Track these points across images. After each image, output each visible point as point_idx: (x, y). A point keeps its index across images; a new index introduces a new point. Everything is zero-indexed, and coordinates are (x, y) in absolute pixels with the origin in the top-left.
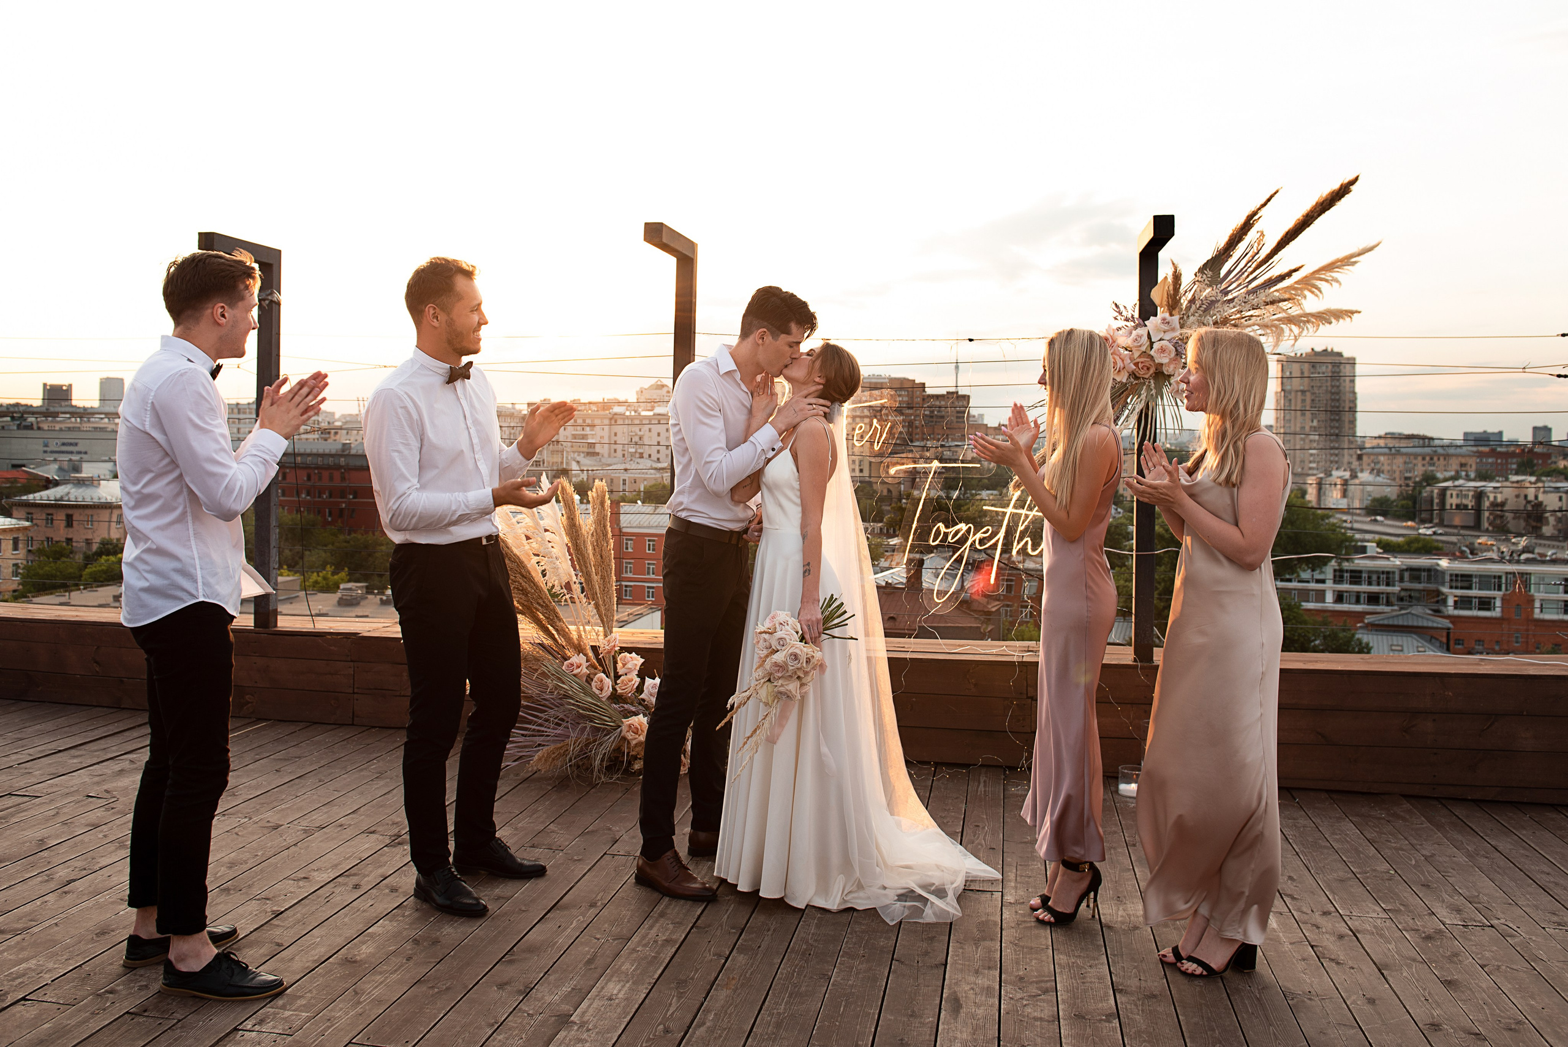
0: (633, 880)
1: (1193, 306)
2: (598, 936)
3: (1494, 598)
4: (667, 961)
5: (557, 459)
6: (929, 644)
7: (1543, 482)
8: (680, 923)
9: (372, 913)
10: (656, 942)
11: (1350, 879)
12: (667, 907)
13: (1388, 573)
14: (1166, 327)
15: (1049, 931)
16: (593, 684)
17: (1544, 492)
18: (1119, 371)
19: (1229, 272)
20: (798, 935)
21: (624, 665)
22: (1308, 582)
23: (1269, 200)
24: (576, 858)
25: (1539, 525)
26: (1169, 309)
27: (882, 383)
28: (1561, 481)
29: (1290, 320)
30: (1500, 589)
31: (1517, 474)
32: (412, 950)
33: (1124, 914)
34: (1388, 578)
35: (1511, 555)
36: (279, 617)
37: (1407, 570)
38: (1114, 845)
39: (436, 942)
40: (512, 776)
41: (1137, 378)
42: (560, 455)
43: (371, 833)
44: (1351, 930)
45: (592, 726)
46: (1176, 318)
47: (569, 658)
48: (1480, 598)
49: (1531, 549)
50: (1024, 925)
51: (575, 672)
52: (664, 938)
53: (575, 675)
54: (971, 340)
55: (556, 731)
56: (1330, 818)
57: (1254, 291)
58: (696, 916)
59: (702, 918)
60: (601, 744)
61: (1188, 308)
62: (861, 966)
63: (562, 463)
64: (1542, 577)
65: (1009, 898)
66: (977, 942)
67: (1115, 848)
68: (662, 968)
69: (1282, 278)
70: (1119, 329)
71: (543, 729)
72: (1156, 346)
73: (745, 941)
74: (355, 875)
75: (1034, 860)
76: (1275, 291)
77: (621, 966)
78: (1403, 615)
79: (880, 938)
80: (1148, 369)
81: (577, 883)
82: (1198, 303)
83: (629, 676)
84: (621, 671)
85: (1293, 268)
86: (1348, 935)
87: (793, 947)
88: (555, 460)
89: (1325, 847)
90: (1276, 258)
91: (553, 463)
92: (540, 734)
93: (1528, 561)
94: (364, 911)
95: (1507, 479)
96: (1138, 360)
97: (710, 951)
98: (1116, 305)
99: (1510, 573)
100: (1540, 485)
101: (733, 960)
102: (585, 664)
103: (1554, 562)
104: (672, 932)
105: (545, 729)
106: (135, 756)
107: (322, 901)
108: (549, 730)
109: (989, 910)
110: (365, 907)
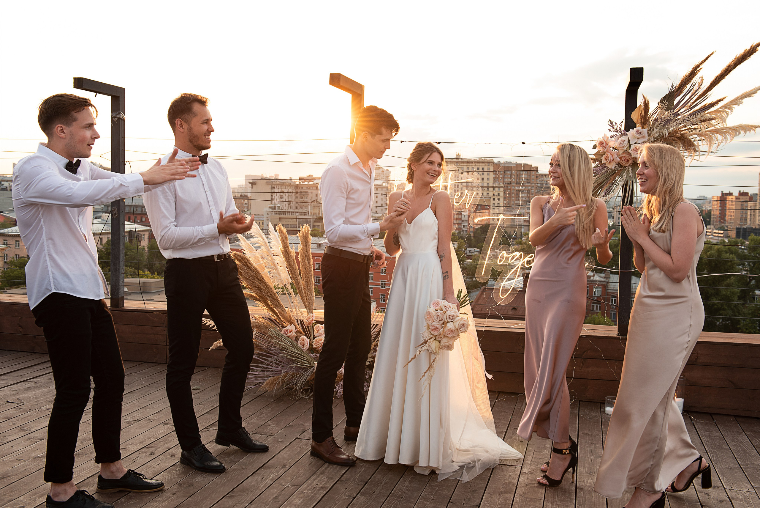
0: (309, 453)
1: (657, 123)
2: (283, 484)
4: (319, 499)
5: (316, 211)
6: (497, 322)
8: (331, 478)
9: (159, 468)
10: (315, 488)
11: (736, 468)
12: (326, 469)
14: (639, 136)
15: (544, 490)
16: (299, 342)
18: (610, 162)
19: (679, 102)
20: (398, 486)
21: (318, 331)
23: (707, 58)
24: (279, 440)
26: (642, 125)
29: (716, 131)
32: (177, 489)
33: (592, 482)
36: (125, 301)
38: (595, 442)
39: (191, 485)
40: (252, 393)
41: (621, 166)
42: (318, 209)
43: (166, 424)
44: (729, 498)
45: (296, 366)
46: (646, 130)
47: (286, 327)
50: (530, 486)
51: (289, 335)
52: (321, 486)
53: (288, 337)
54: (523, 143)
55: (277, 369)
56: (733, 432)
57: (694, 114)
58: (342, 474)
59: (345, 475)
60: (301, 376)
61: (653, 124)
62: (430, 505)
63: (319, 213)
65: (525, 470)
66: (500, 494)
67: (595, 444)
68: (316, 502)
69: (712, 105)
70: (612, 137)
71: (269, 367)
72: (632, 147)
73: (366, 489)
74: (152, 447)
75: (545, 449)
76: (708, 114)
77: (293, 501)
79: (445, 489)
80: (628, 161)
81: (277, 454)
82: (659, 121)
83: (320, 338)
84: (316, 335)
85: (719, 99)
86: (726, 501)
87: (394, 493)
88: (315, 212)
89: (726, 449)
90: (709, 93)
91: (314, 213)
92: (268, 370)
94: (154, 467)
96: (622, 155)
97: (345, 494)
98: (610, 122)
101: (358, 499)
102: (294, 330)
104: (326, 483)
105: (271, 367)
106: (38, 380)
107: (131, 461)
108: (273, 368)
109: (512, 476)
110: (155, 465)
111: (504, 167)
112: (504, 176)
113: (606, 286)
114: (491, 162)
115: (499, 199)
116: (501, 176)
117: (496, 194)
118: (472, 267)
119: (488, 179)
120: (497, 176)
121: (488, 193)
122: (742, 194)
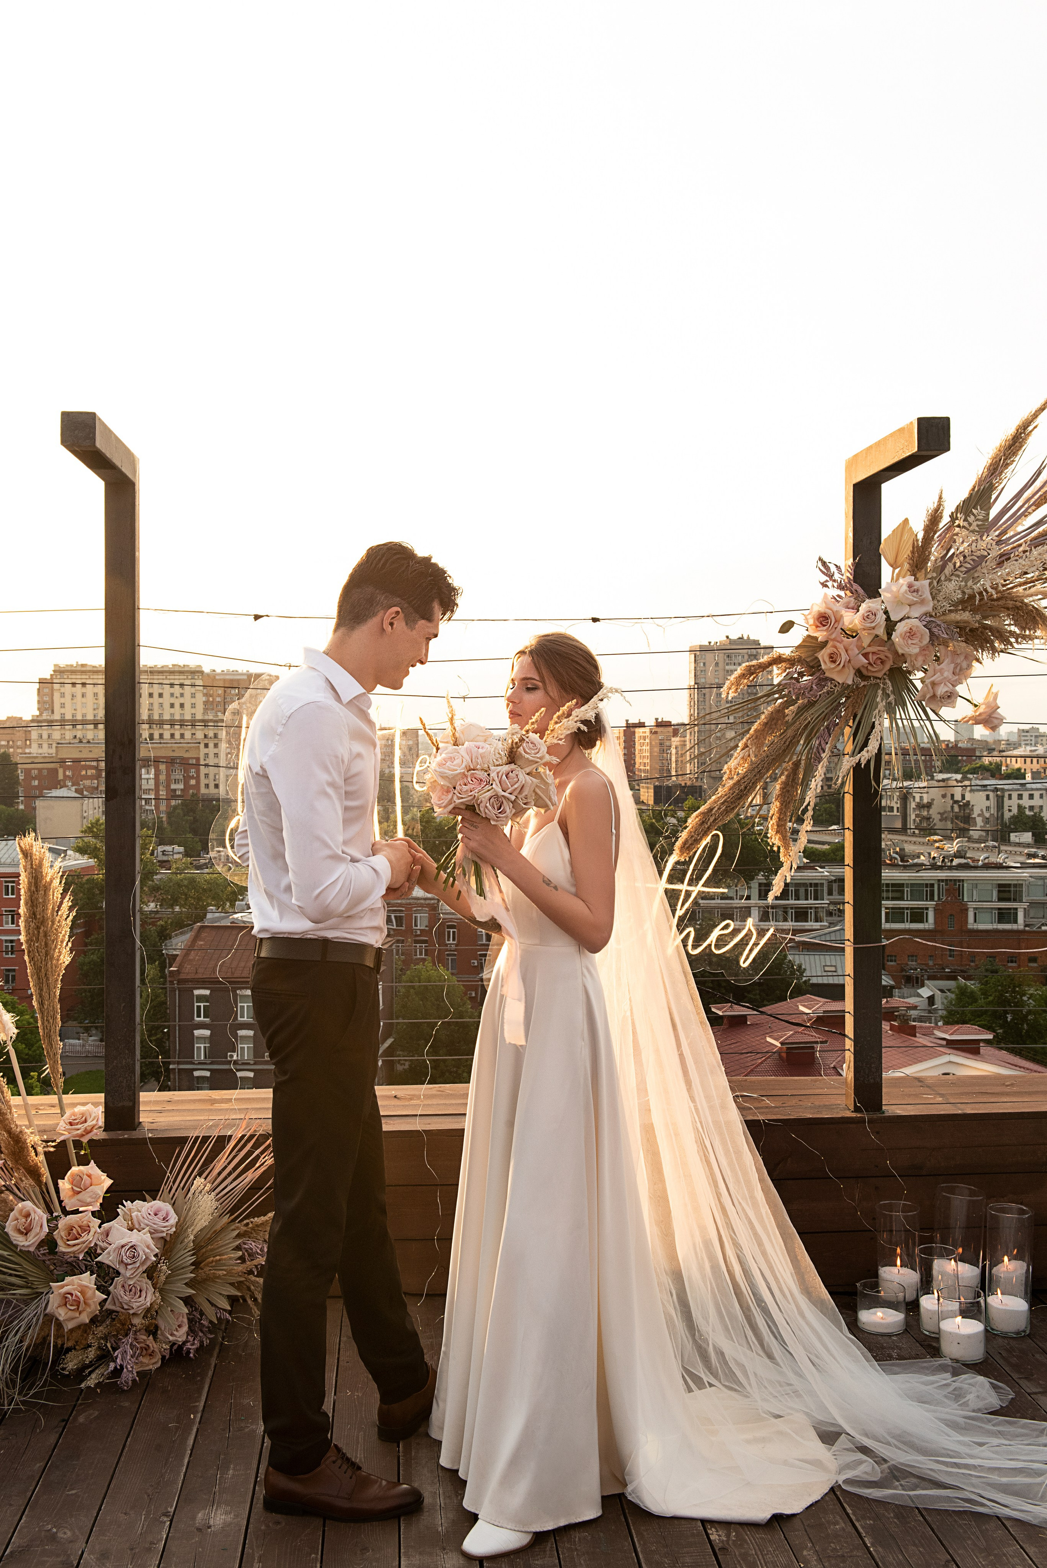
1: (949, 565)
3: (927, 909)
7: (970, 780)
13: (816, 885)
14: (911, 597)
17: (971, 791)
18: (843, 668)
19: (1002, 512)
22: (731, 898)
25: (966, 826)
26: (911, 571)
27: (238, 680)
28: (987, 779)
30: (932, 899)
31: (941, 772)
34: (816, 891)
35: (943, 861)
37: (835, 881)
41: (866, 678)
46: (925, 585)
48: (912, 908)
49: (963, 854)
54: (595, 620)
61: (944, 569)
64: (975, 884)
72: (900, 628)
78: (835, 931)
82: (958, 560)
93: (960, 867)
95: (932, 778)
96: (871, 650)
98: (824, 563)
99: (942, 881)
100: (967, 783)
103: (987, 866)
111: (224, 680)
112: (225, 699)
113: (436, 907)
114: (198, 672)
115: (216, 746)
116: (218, 699)
117: (211, 734)
118: (171, 884)
119: (193, 706)
120: (211, 699)
121: (193, 734)
122: (662, 724)
